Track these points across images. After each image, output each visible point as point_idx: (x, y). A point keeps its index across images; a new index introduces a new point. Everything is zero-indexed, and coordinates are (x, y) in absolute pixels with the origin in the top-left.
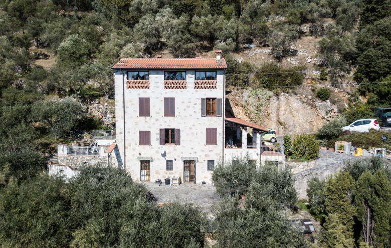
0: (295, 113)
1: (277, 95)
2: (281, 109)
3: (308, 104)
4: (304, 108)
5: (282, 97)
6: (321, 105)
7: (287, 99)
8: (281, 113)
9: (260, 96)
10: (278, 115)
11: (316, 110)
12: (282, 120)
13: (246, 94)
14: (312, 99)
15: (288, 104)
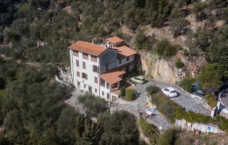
0: (165, 71)
1: (160, 59)
2: (160, 67)
3: (171, 68)
4: (169, 69)
5: (161, 61)
6: (177, 71)
7: (163, 62)
8: (160, 69)
9: (153, 57)
10: (158, 69)
11: (174, 73)
12: (159, 73)
13: (148, 54)
14: (174, 66)
15: (163, 65)
